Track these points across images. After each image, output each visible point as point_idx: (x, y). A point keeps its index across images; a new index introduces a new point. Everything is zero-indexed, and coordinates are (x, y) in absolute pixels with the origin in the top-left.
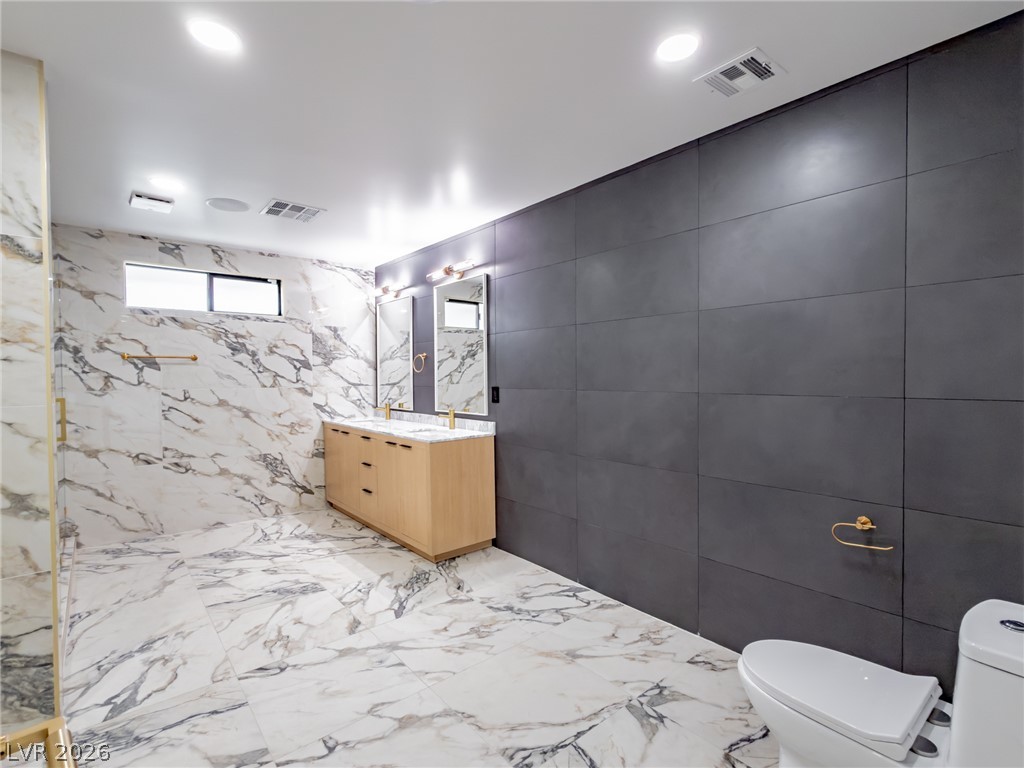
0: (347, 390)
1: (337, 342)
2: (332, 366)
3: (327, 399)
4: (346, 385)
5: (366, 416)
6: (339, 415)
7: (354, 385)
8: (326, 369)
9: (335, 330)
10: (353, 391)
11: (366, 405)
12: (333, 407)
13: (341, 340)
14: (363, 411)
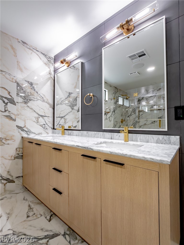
0: (38, 119)
1: (32, 91)
2: (29, 104)
3: (25, 123)
4: (37, 116)
5: (48, 133)
6: (33, 133)
7: (42, 116)
8: (25, 105)
9: (31, 84)
10: (41, 119)
11: (48, 127)
12: (29, 128)
13: (35, 90)
14: (46, 131)
